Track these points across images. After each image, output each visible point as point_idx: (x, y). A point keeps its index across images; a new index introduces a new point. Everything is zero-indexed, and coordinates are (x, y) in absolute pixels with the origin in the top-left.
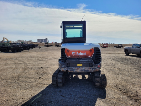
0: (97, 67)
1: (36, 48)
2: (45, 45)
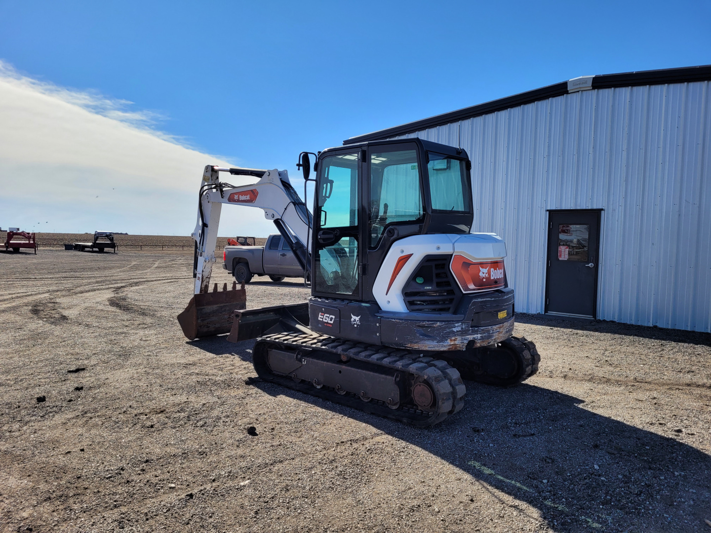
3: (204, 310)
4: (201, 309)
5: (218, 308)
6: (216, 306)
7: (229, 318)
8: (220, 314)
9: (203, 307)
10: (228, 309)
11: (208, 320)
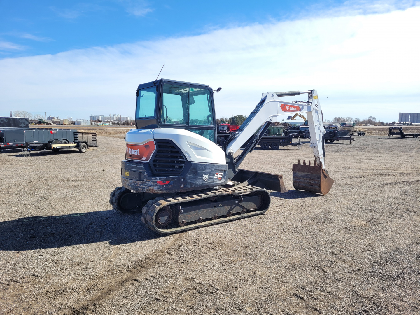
0: (152, 184)
1: (341, 141)
2: (391, 134)
3: (297, 174)
4: (296, 173)
5: (304, 175)
6: (303, 173)
7: (310, 182)
8: (305, 179)
9: (296, 172)
10: (309, 176)
11: (298, 180)
